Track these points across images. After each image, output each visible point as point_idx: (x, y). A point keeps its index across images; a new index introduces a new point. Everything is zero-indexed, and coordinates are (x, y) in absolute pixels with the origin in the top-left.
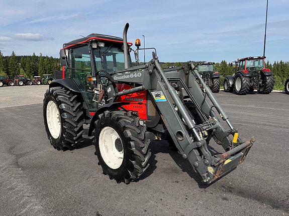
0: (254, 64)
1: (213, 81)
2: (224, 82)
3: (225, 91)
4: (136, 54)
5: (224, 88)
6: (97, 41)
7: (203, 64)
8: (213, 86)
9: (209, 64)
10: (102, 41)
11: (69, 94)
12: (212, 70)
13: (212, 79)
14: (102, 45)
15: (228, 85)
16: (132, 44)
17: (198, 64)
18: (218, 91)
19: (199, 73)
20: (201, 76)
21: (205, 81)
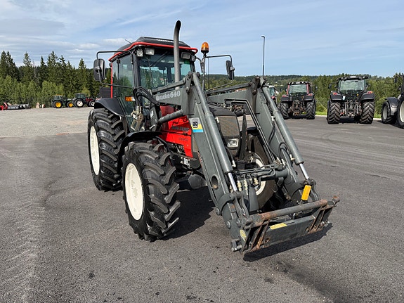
1: (362, 105)
2: (383, 108)
3: (383, 122)
4: (202, 65)
5: (382, 116)
6: (143, 48)
7: (348, 79)
8: (363, 113)
9: (358, 78)
10: (151, 47)
11: (112, 118)
12: (362, 88)
13: (362, 102)
14: (151, 52)
15: (389, 112)
16: (197, 51)
17: (340, 79)
18: (370, 122)
19: (341, 93)
20: (344, 98)
21: (349, 104)
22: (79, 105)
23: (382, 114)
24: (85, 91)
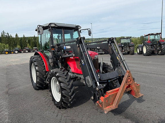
0: (155, 37)
2: (137, 48)
3: (138, 54)
7: (124, 38)
8: (130, 51)
9: (127, 38)
12: (129, 42)
13: (130, 47)
17: (121, 38)
18: (133, 54)
19: (122, 43)
20: (123, 45)
21: (125, 48)
22: (16, 53)
23: (137, 51)
24: (18, 47)
